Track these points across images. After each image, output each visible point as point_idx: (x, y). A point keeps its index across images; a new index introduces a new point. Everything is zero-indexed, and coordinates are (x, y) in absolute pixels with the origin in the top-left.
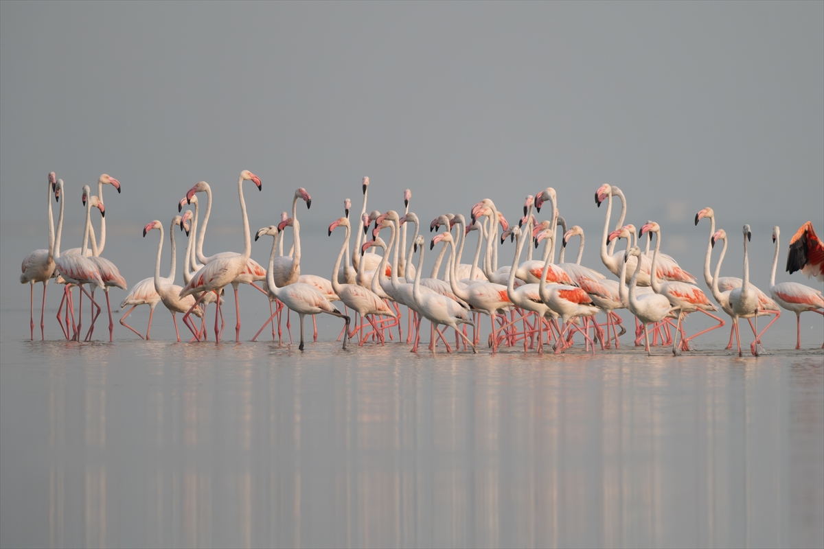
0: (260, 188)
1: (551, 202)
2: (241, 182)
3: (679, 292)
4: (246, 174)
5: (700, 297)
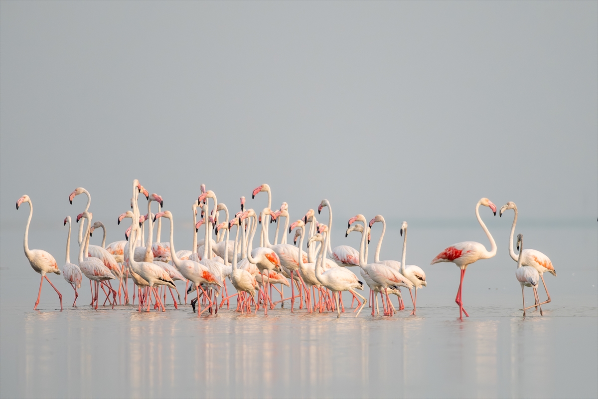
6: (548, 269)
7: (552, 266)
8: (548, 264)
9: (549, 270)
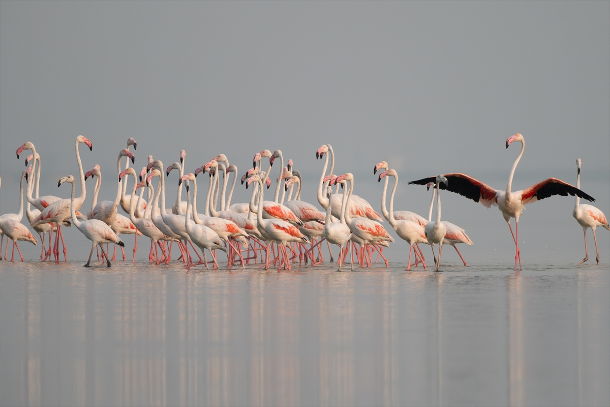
0: (91, 149)
1: (281, 158)
2: (77, 145)
3: (364, 226)
4: (80, 138)
5: (380, 231)
6: (603, 223)
7: (606, 221)
8: (603, 218)
9: (603, 225)
